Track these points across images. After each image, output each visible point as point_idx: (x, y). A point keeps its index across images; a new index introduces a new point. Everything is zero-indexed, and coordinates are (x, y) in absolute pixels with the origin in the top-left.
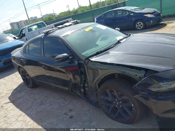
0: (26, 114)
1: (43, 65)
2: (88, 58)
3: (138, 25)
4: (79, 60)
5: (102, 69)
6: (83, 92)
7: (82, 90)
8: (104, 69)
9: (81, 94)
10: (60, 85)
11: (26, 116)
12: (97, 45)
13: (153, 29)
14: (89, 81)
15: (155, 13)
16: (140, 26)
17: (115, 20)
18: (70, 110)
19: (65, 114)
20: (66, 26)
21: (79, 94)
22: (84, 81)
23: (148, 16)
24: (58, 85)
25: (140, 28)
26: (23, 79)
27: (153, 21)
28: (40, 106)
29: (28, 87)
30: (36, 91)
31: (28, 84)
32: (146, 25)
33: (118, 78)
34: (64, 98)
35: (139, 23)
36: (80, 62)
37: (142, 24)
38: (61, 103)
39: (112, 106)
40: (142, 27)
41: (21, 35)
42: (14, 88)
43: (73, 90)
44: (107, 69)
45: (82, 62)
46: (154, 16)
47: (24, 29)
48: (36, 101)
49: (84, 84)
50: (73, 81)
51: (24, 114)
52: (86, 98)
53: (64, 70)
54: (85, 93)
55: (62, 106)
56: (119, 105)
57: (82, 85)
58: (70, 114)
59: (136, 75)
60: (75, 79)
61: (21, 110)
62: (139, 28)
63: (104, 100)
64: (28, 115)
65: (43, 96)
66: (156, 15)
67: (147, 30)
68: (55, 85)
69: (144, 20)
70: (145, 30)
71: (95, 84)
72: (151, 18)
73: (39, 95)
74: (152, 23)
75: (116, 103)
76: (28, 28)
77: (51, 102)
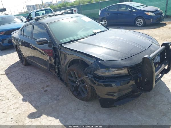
0: (13, 84)
1: (32, 46)
2: (61, 44)
3: (138, 21)
4: (55, 45)
5: (69, 54)
6: (57, 72)
7: (57, 70)
8: (70, 55)
9: (56, 73)
10: (43, 65)
11: (13, 85)
12: (77, 35)
13: (151, 27)
14: (62, 64)
15: (157, 12)
16: (140, 23)
17: (118, 14)
18: (47, 86)
19: (43, 88)
20: (56, 15)
21: (55, 74)
22: (58, 63)
23: (149, 14)
24: (42, 64)
25: (140, 24)
26: (20, 57)
27: (153, 20)
28: (26, 80)
29: (23, 64)
30: (28, 68)
31: (23, 62)
32: (145, 23)
33: (81, 63)
34: (47, 77)
35: (139, 20)
36: (55, 46)
37: (142, 21)
38: (42, 79)
39: (75, 85)
40: (142, 24)
41: (29, 18)
42: (12, 63)
43: (50, 70)
44: (72, 55)
45: (57, 47)
46: (154, 15)
47: (32, 13)
48: (24, 76)
49: (58, 65)
50: (50, 62)
51: (12, 84)
52: (60, 77)
53: (43, 52)
54: (59, 74)
55: (42, 82)
56: (79, 85)
57: (57, 66)
58: (45, 89)
59: (89, 62)
60: (51, 60)
61: (11, 81)
62: (138, 25)
63: (70, 80)
64: (15, 85)
65: (31, 73)
66: (157, 14)
67: (146, 28)
68: (39, 65)
69: (144, 18)
70: (144, 28)
71: (66, 66)
72: (151, 17)
73: (28, 71)
74: (151, 22)
75: (77, 83)
76: (36, 12)
77: (35, 78)
